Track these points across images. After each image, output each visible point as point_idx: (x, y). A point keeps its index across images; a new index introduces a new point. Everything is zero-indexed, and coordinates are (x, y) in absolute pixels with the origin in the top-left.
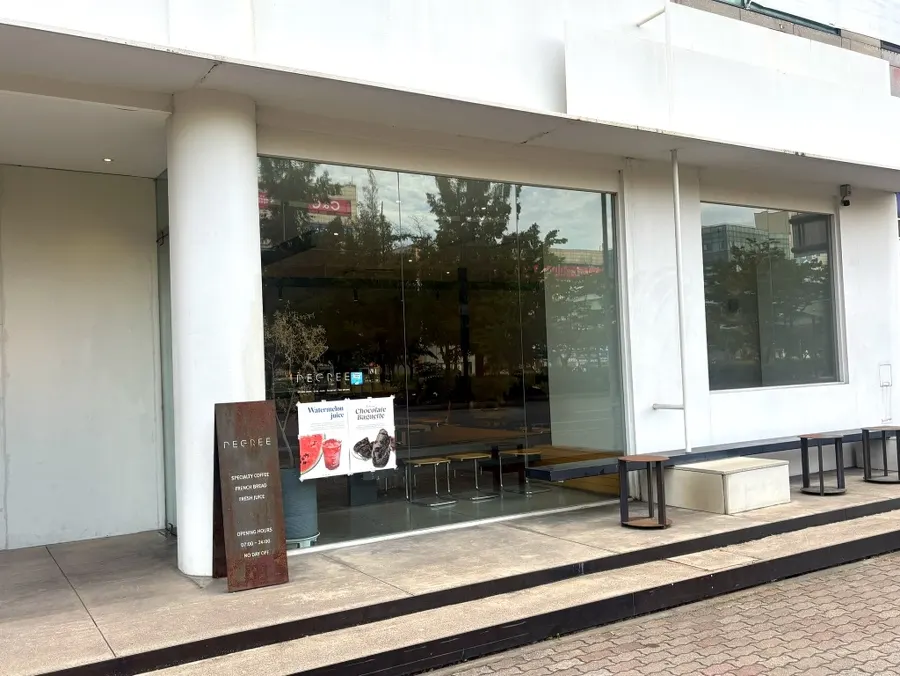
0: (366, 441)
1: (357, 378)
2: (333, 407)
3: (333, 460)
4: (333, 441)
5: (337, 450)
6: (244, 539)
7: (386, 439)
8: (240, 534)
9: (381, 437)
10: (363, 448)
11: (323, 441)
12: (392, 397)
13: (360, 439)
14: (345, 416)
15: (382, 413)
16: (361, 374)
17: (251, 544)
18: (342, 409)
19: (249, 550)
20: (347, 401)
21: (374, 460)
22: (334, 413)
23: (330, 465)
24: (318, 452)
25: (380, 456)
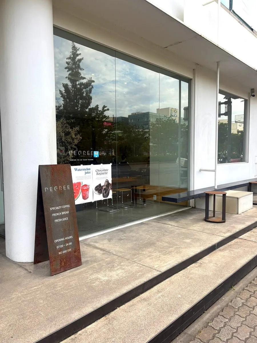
0: (100, 185)
1: (96, 154)
2: (86, 168)
3: (86, 195)
4: (86, 185)
5: (88, 190)
6: (59, 244)
7: (108, 184)
8: (56, 241)
9: (106, 183)
10: (99, 189)
11: (82, 185)
12: (111, 164)
13: (98, 184)
14: (91, 173)
15: (107, 172)
16: (98, 152)
17: (62, 246)
18: (89, 169)
19: (61, 250)
20: (92, 165)
21: (103, 194)
22: (86, 171)
23: (84, 198)
24: (79, 191)
25: (105, 192)
